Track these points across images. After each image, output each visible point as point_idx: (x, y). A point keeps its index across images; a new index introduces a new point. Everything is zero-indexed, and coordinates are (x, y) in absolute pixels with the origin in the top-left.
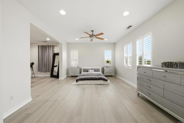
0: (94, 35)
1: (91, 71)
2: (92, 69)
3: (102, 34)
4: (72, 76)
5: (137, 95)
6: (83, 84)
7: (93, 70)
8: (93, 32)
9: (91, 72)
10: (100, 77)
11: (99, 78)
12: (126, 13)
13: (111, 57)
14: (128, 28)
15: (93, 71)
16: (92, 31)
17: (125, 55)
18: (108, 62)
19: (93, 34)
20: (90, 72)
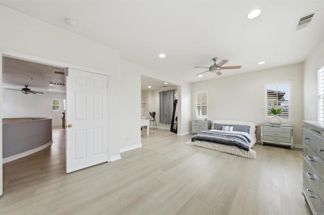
2: (231, 126)
6: (201, 146)
8: (215, 60)
9: (227, 130)
19: (215, 64)
20: (224, 130)
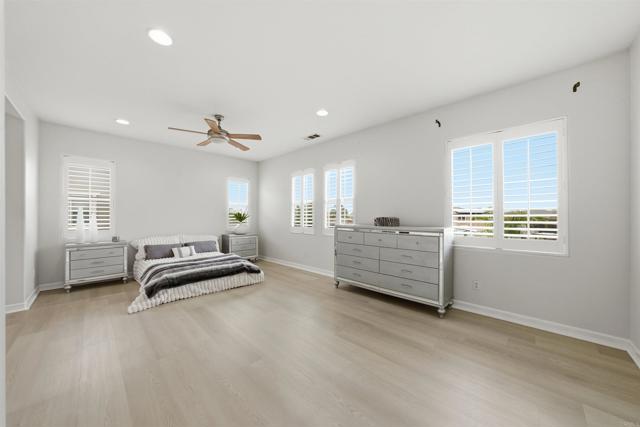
0: (228, 135)
1: (185, 250)
2: (186, 245)
3: (257, 137)
4: (75, 288)
5: (334, 286)
6: (178, 297)
7: (193, 247)
8: (219, 120)
9: (187, 254)
10: (238, 264)
11: (233, 268)
12: (322, 113)
13: (246, 203)
14: (311, 137)
15: (194, 251)
16: (219, 118)
17: (295, 202)
18: (240, 218)
19: (219, 127)
20: (181, 256)
